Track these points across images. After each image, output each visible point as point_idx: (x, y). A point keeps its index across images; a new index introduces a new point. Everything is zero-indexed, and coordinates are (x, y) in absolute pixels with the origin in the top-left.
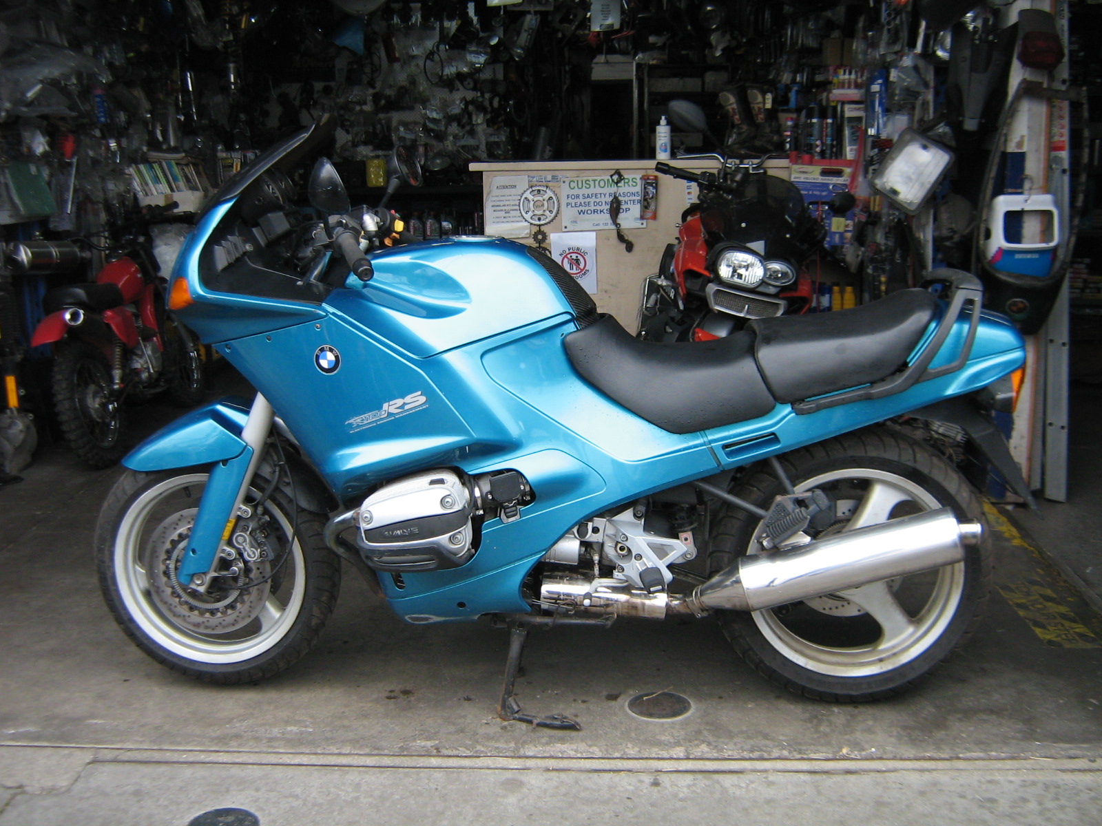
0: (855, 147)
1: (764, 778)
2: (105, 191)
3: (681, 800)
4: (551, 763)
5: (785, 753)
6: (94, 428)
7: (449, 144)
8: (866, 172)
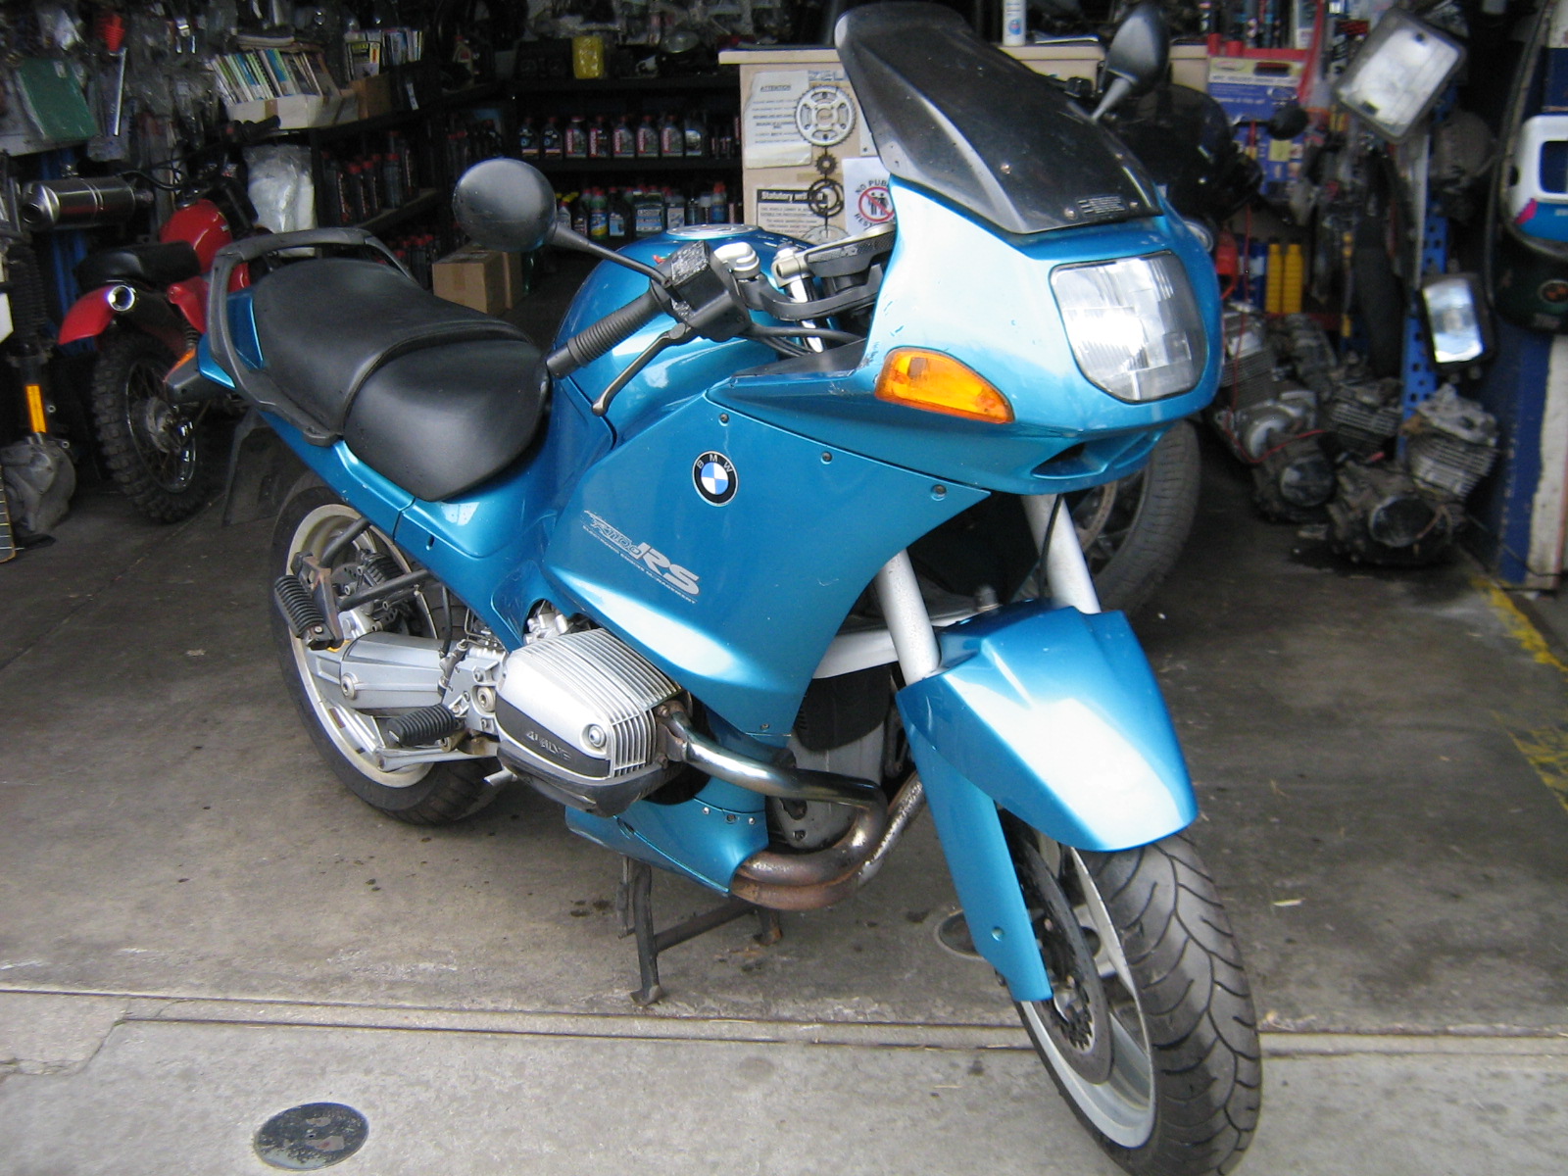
0: (1309, 30)
2: (173, 94)
3: (1015, 1099)
4: (818, 1032)
6: (158, 463)
7: (697, 13)
8: (1325, 70)
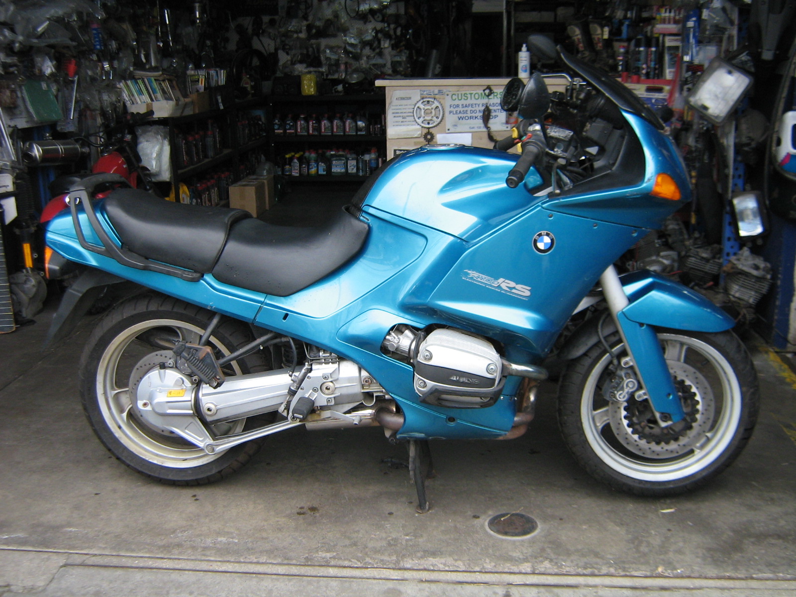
0: (673, 70)
1: (595, 592)
2: (101, 100)
4: (425, 575)
5: (612, 570)
7: (363, 63)
8: (682, 90)
